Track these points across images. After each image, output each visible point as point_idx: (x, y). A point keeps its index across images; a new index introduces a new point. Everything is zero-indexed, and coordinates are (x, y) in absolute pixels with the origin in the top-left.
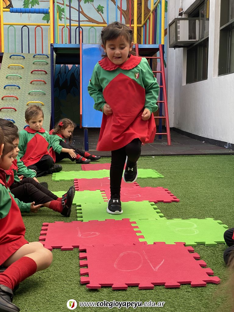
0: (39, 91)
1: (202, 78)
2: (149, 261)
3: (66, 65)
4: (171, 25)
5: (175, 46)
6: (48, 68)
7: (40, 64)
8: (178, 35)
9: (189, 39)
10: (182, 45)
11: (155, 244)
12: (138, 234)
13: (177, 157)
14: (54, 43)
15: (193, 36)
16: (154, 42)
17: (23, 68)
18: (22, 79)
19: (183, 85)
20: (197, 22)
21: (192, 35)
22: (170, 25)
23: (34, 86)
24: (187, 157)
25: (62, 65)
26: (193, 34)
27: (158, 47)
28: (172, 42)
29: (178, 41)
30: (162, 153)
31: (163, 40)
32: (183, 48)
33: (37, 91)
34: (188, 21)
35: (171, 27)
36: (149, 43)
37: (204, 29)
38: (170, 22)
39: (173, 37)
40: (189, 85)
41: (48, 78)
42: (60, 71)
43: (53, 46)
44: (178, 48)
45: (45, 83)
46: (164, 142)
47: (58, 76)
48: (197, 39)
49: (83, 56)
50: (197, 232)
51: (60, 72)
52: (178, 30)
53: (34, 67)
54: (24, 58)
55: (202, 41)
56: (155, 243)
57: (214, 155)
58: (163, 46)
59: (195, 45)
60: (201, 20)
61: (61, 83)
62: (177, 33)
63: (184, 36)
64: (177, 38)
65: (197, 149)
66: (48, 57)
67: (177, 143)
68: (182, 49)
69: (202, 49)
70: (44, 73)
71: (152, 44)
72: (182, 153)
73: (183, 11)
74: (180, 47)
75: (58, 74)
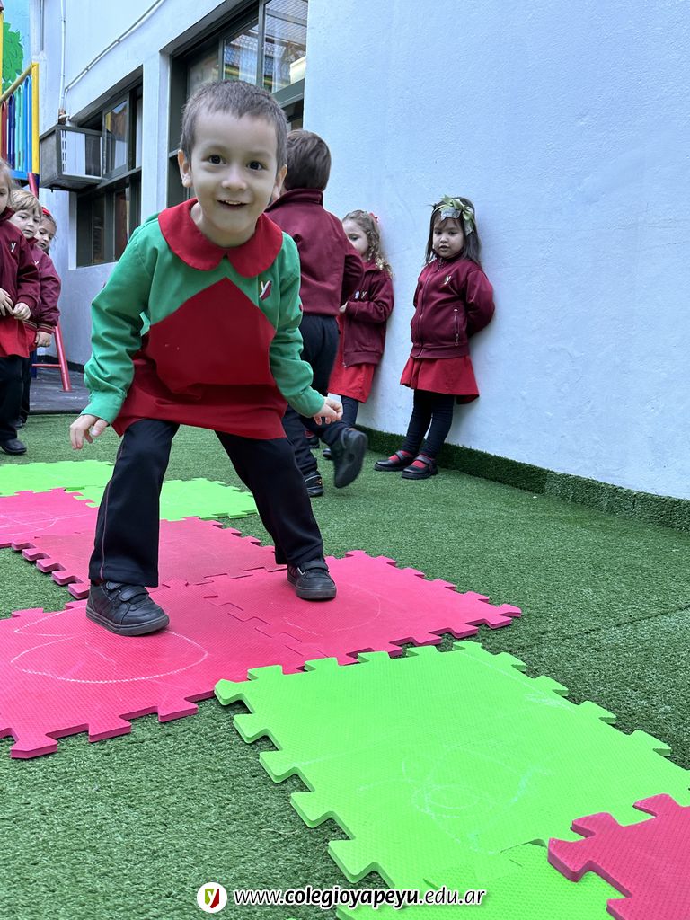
4: (45, 138)
5: (54, 186)
8: (64, 162)
9: (87, 174)
10: (67, 184)
15: (92, 167)
19: (70, 269)
21: (91, 165)
22: (42, 139)
27: (26, 179)
28: (46, 176)
29: (64, 173)
31: (36, 164)
32: (68, 192)
34: (83, 136)
35: (45, 145)
40: (82, 269)
44: (59, 191)
48: (103, 176)
52: (63, 151)
58: (37, 178)
59: (99, 187)
62: (59, 156)
63: (76, 165)
64: (60, 167)
68: (66, 194)
73: (67, 115)
74: (63, 188)
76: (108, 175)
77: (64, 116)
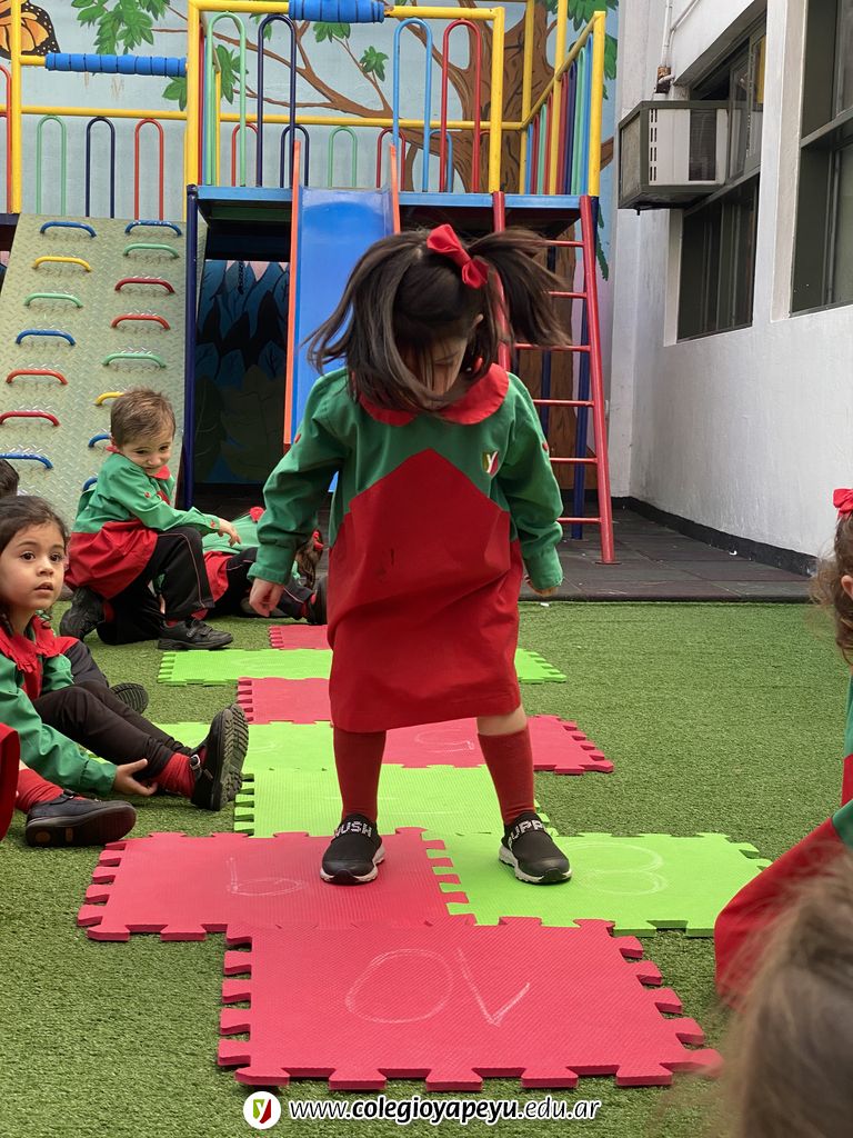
0: (142, 354)
1: (733, 320)
2: (474, 989)
3: (246, 263)
4: (627, 125)
5: (640, 204)
6: (176, 274)
7: (150, 257)
8: (652, 164)
9: (690, 179)
10: (665, 198)
11: (505, 924)
12: (446, 888)
13: (632, 605)
14: (200, 182)
15: (705, 166)
16: (565, 187)
17: (88, 271)
18: (83, 311)
19: (668, 344)
20: (722, 115)
21: (701, 163)
22: (624, 126)
23: (127, 337)
24: (670, 606)
25: (230, 263)
26: (704, 161)
27: (577, 207)
28: (628, 189)
29: (652, 183)
30: (579, 592)
31: (594, 180)
32: (668, 210)
33: (135, 354)
34: (689, 111)
35: (626, 134)
36: (546, 191)
37: (746, 140)
38: (625, 113)
39: (634, 172)
40: (686, 343)
41: (175, 310)
42: (223, 285)
43: (195, 194)
44: (651, 211)
45: (166, 327)
46: (591, 552)
47: (216, 300)
48: (721, 178)
49: (303, 234)
50: (660, 885)
51: (222, 289)
52: (652, 145)
53: (127, 270)
54: (93, 235)
55: (737, 187)
56: (502, 922)
57: (767, 602)
58: (594, 203)
59: (711, 199)
60: (734, 111)
61: (225, 328)
62: (646, 154)
63: (671, 165)
64: (646, 172)
65: (706, 580)
66: (179, 234)
67: (638, 556)
68: (664, 213)
69: (739, 213)
70: (163, 288)
71: (557, 193)
72: (649, 593)
73: (672, 75)
74: (656, 205)
75: (214, 296)
77: (668, 77)
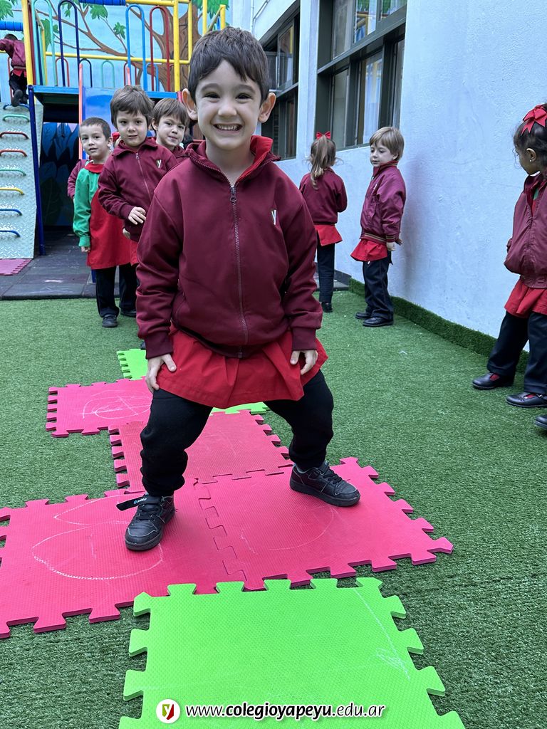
0: (14, 169)
3: (66, 124)
7: (15, 121)
14: (34, 84)
25: (59, 124)
33: (11, 169)
41: (30, 147)
43: (32, 90)
45: (25, 155)
47: (53, 142)
51: (56, 137)
61: (59, 153)
70: (24, 137)
75: (53, 140)
76: (282, 88)
